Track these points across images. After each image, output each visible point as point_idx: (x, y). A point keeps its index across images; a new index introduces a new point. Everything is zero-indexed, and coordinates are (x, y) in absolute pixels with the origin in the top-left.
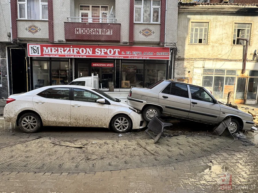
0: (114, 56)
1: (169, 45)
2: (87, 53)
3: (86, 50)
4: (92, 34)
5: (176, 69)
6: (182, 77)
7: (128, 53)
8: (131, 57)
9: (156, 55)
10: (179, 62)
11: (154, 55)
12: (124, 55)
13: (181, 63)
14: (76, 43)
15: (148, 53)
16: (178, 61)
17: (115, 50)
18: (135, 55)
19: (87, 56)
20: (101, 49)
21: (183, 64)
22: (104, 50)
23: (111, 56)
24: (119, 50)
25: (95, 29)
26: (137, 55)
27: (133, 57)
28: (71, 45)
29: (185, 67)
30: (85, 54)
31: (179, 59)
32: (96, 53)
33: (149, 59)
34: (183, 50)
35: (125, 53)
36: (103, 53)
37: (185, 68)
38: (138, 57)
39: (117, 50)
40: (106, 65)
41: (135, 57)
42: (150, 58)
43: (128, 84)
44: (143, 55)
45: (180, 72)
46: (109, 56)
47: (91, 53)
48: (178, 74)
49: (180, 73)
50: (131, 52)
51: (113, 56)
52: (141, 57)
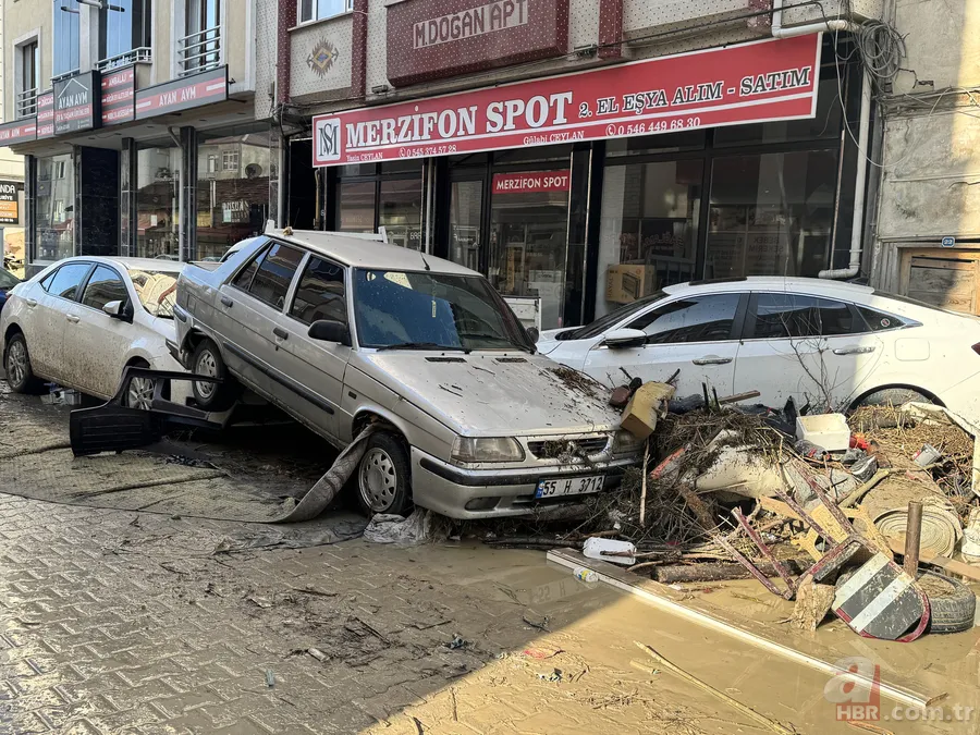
0: (548, 134)
1: (809, 18)
2: (461, 132)
3: (458, 115)
4: (461, 37)
5: (891, 177)
6: (937, 233)
7: (606, 104)
8: (618, 125)
9: (736, 99)
10: (919, 122)
11: (727, 100)
12: (588, 120)
13: (934, 131)
14: (423, 91)
15: (695, 91)
16: (910, 118)
17: (553, 98)
18: (633, 114)
19: (459, 145)
20: (506, 103)
21: (950, 136)
22: (515, 108)
23: (538, 135)
24: (569, 96)
25: (471, 12)
26: (646, 112)
27: (625, 124)
28: (416, 104)
29: (964, 155)
30: (455, 135)
31: (917, 105)
32: (489, 128)
33: (699, 127)
34: (951, 32)
35: (593, 107)
36: (510, 125)
37: (964, 164)
38: (647, 123)
39: (561, 99)
40: (543, 183)
41: (633, 123)
42: (704, 117)
43: (638, 282)
44: (671, 109)
45: (921, 197)
46: (529, 135)
47: (471, 128)
48: (911, 214)
49: (922, 201)
50: (619, 101)
51: (543, 134)
52: (661, 120)
